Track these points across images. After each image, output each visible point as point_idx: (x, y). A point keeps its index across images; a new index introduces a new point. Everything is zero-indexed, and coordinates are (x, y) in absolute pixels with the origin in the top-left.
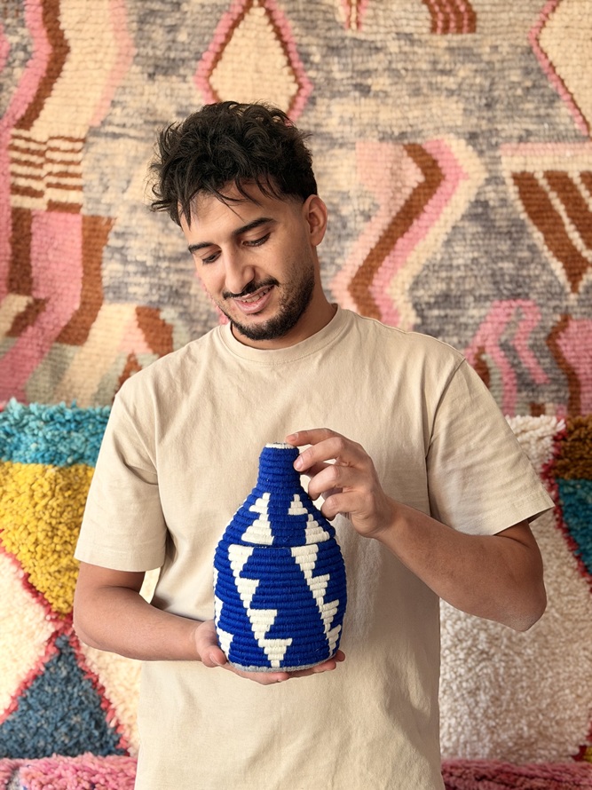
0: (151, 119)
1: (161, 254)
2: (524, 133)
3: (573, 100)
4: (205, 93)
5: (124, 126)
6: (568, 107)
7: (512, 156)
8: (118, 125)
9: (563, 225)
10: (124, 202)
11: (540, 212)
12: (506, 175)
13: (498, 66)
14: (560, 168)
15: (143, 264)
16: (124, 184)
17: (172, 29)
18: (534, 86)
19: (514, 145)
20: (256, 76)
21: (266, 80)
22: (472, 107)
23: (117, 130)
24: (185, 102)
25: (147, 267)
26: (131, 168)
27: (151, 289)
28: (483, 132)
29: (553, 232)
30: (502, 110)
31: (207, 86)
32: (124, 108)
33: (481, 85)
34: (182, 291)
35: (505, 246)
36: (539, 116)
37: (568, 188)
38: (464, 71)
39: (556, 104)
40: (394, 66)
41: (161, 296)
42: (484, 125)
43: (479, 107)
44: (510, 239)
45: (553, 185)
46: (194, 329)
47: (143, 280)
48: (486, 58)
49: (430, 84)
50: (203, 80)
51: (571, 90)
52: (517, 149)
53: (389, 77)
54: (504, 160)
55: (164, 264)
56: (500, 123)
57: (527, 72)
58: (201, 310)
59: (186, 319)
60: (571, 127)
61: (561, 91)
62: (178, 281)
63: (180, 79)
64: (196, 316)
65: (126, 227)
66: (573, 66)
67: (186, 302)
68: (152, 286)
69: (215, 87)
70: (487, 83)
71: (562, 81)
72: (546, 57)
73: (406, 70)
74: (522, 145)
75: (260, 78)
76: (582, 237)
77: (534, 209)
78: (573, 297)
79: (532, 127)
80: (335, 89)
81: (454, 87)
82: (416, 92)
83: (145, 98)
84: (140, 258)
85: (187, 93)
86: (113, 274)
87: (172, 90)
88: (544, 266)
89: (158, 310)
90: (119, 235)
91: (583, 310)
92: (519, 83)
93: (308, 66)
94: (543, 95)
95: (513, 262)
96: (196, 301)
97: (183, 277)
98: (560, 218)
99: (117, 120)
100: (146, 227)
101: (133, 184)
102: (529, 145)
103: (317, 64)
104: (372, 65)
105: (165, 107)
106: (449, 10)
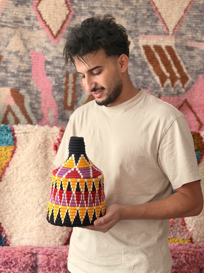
0: (17, 20)
1: (20, 70)
2: (147, 32)
3: (163, 21)
4: (36, 12)
5: (6, 22)
6: (162, 23)
7: (143, 39)
8: (4, 22)
9: (159, 64)
10: (6, 51)
11: (152, 59)
12: (141, 46)
13: (138, 7)
14: (159, 44)
15: (13, 73)
16: (6, 44)
18: (151, 15)
19: (144, 35)
20: (54, 7)
21: (58, 8)
22: (129, 21)
23: (4, 24)
24: (28, 15)
25: (15, 74)
26: (9, 38)
27: (16, 82)
28: (133, 31)
29: (156, 66)
30: (140, 23)
31: (37, 9)
32: (6, 16)
33: (133, 14)
34: (28, 83)
35: (140, 71)
36: (152, 26)
37: (161, 51)
38: (127, 9)
39: (158, 22)
40: (103, 5)
41: (20, 85)
42: (134, 28)
43: (132, 22)
44: (142, 68)
45: (156, 50)
46: (32, 97)
47: (13, 79)
48: (134, 4)
49: (115, 13)
50: (35, 7)
51: (163, 17)
52: (144, 37)
53: (101, 9)
54: (140, 41)
55: (21, 73)
56: (139, 27)
57: (148, 10)
58: (34, 90)
59: (29, 94)
60: (162, 30)
61: (159, 17)
62: (26, 79)
63: (27, 6)
64: (33, 92)
65: (7, 59)
66: (164, 9)
67: (29, 87)
68: (16, 81)
69: (39, 10)
70: (135, 13)
71: (160, 14)
72: (155, 5)
73: (107, 7)
74: (146, 36)
75: (56, 8)
76: (166, 68)
77: (150, 58)
78: (162, 89)
79: (150, 29)
80: (82, 13)
81: (123, 14)
83: (14, 13)
84: (12, 71)
85: (29, 11)
86: (2, 76)
87: (24, 10)
88: (153, 78)
89: (19, 90)
90: (4, 62)
91: (166, 93)
92: (146, 14)
93: (73, 4)
94: (153, 19)
95: (143, 76)
96: (33, 87)
97: (28, 78)
98: (158, 61)
99: (4, 20)
100: (14, 60)
101: (9, 44)
102: (149, 36)
103: (76, 4)
104: (95, 5)
105: (21, 16)
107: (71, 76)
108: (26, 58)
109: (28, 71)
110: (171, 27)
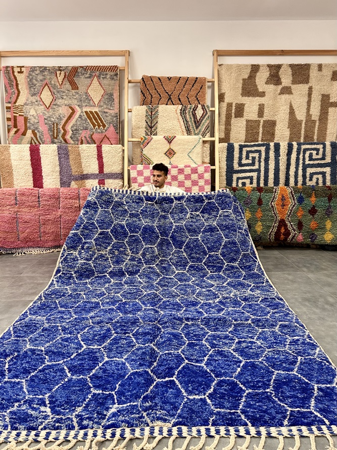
0: (32, 102)
2: (86, 105)
3: (93, 100)
4: (40, 98)
7: (84, 109)
10: (29, 115)
13: (82, 95)
14: (91, 110)
17: (34, 89)
18: (87, 98)
20: (47, 96)
22: (78, 101)
23: (28, 104)
24: (37, 100)
28: (80, 105)
32: (28, 101)
36: (88, 103)
37: (93, 113)
38: (77, 96)
39: (90, 101)
44: (85, 121)
49: (72, 97)
53: (66, 96)
55: (35, 124)
56: (82, 103)
58: (41, 131)
59: (38, 132)
60: (93, 104)
62: (37, 126)
66: (93, 95)
67: (38, 129)
68: (34, 127)
70: (80, 97)
71: (91, 97)
72: (89, 94)
73: (69, 95)
76: (95, 121)
77: (88, 116)
78: (94, 130)
80: (59, 98)
82: (70, 99)
83: (31, 99)
84: (32, 123)
86: (29, 125)
87: (35, 98)
88: (90, 125)
89: (35, 131)
90: (29, 120)
91: (96, 132)
95: (86, 124)
98: (92, 118)
100: (32, 118)
101: (30, 112)
103: (56, 94)
104: (63, 94)
105: (34, 101)
106: (74, 86)
107: (55, 124)
108: (37, 118)
109: (38, 123)
110: (96, 103)
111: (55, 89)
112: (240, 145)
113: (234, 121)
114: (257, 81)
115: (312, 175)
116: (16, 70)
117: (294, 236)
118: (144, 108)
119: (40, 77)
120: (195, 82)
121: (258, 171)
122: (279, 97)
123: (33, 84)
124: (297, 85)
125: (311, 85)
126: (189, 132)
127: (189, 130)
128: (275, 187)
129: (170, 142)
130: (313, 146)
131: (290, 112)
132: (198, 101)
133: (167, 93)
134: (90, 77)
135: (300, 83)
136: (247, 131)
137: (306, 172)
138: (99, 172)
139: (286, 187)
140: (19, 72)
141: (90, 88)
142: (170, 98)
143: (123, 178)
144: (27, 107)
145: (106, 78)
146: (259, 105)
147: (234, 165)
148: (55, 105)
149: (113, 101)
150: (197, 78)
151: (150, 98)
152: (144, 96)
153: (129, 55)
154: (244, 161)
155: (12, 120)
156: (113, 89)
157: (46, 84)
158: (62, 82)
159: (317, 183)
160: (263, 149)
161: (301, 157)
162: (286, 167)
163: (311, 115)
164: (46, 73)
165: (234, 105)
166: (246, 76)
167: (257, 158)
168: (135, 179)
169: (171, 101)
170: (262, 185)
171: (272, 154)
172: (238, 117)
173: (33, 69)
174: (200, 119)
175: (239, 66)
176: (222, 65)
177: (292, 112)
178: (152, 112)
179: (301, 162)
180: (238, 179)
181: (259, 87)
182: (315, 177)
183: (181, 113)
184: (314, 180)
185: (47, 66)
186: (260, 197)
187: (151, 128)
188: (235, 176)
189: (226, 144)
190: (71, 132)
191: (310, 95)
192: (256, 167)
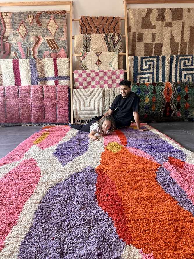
5: (12, 35)
7: (46, 38)
10: (12, 42)
17: (15, 26)
18: (47, 31)
22: (42, 33)
27: (15, 50)
37: (51, 41)
38: (41, 30)
39: (49, 33)
44: (46, 45)
48: (43, 28)
51: (51, 31)
53: (34, 30)
60: (51, 35)
67: (18, 51)
72: (48, 28)
75: (23, 30)
76: (52, 45)
77: (48, 42)
78: (52, 51)
79: (47, 35)
80: (30, 31)
82: (37, 32)
83: (13, 32)
85: (17, 32)
86: (12, 49)
88: (49, 48)
100: (14, 44)
106: (40, 24)
107: (28, 48)
108: (17, 44)
109: (18, 47)
110: (53, 34)
111: (27, 25)
112: (141, 57)
113: (137, 43)
114: (151, 18)
115: (185, 75)
116: (4, 14)
117: (175, 113)
118: (83, 35)
119: (18, 18)
120: (113, 19)
121: (153, 73)
122: (164, 28)
123: (14, 23)
124: (175, 21)
125: (183, 21)
126: (110, 50)
127: (110, 49)
128: (163, 83)
129: (98, 56)
130: (186, 58)
131: (171, 38)
132: (115, 31)
133: (96, 26)
134: (48, 18)
135: (177, 20)
136: (145, 50)
137: (182, 73)
138: (55, 75)
139: (170, 82)
140: (5, 16)
141: (49, 25)
142: (98, 30)
143: (70, 79)
144: (11, 37)
145: (59, 18)
146: (153, 34)
147: (138, 70)
148: (28, 36)
149: (63, 33)
150: (114, 17)
151: (85, 30)
152: (82, 28)
153: (73, 4)
154: (144, 67)
155: (2, 45)
156: (63, 25)
157: (22, 22)
158: (32, 21)
159: (188, 80)
160: (155, 59)
161: (179, 64)
162: (169, 71)
163: (184, 40)
164: (22, 16)
165: (137, 34)
166: (144, 16)
167: (152, 65)
168: (77, 79)
169: (99, 32)
170: (155, 82)
171: (161, 62)
172: (140, 41)
173: (14, 14)
174: (116, 42)
175: (139, 9)
176: (129, 9)
177: (172, 38)
178: (87, 38)
179: (179, 67)
180: (141, 78)
181: (152, 22)
182: (187, 76)
183: (105, 38)
184: (187, 78)
185: (22, 11)
186: (154, 89)
187: (87, 48)
188: (139, 77)
189: (133, 57)
190: (38, 53)
191: (183, 27)
192: (151, 71)
